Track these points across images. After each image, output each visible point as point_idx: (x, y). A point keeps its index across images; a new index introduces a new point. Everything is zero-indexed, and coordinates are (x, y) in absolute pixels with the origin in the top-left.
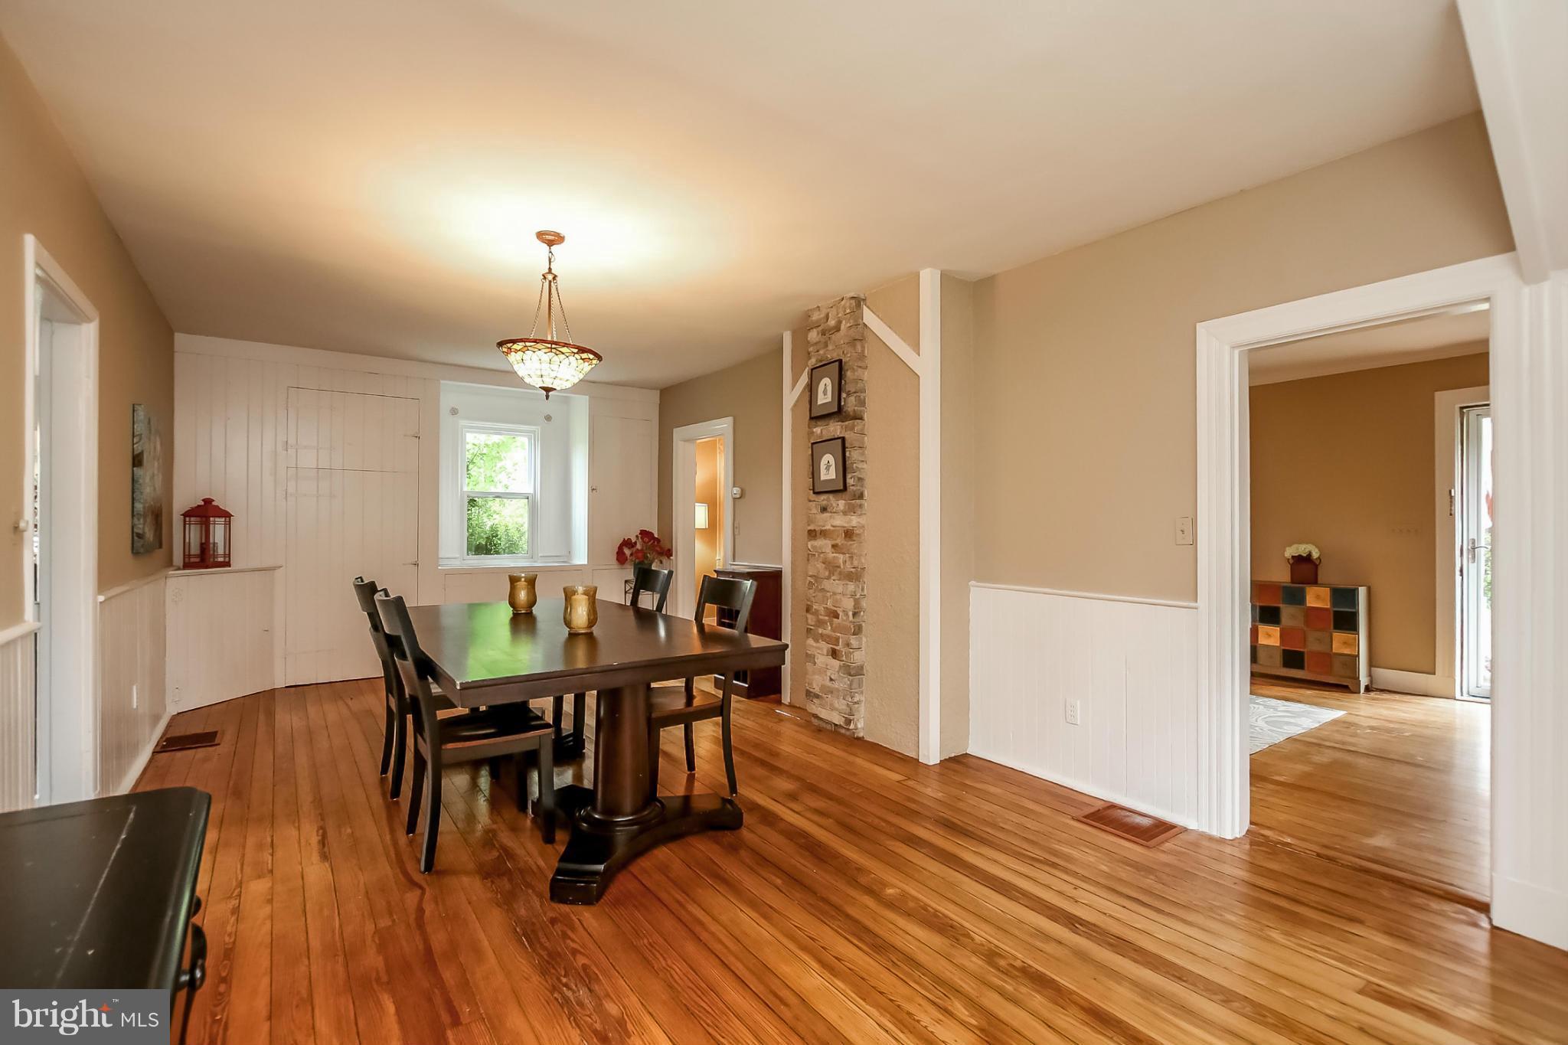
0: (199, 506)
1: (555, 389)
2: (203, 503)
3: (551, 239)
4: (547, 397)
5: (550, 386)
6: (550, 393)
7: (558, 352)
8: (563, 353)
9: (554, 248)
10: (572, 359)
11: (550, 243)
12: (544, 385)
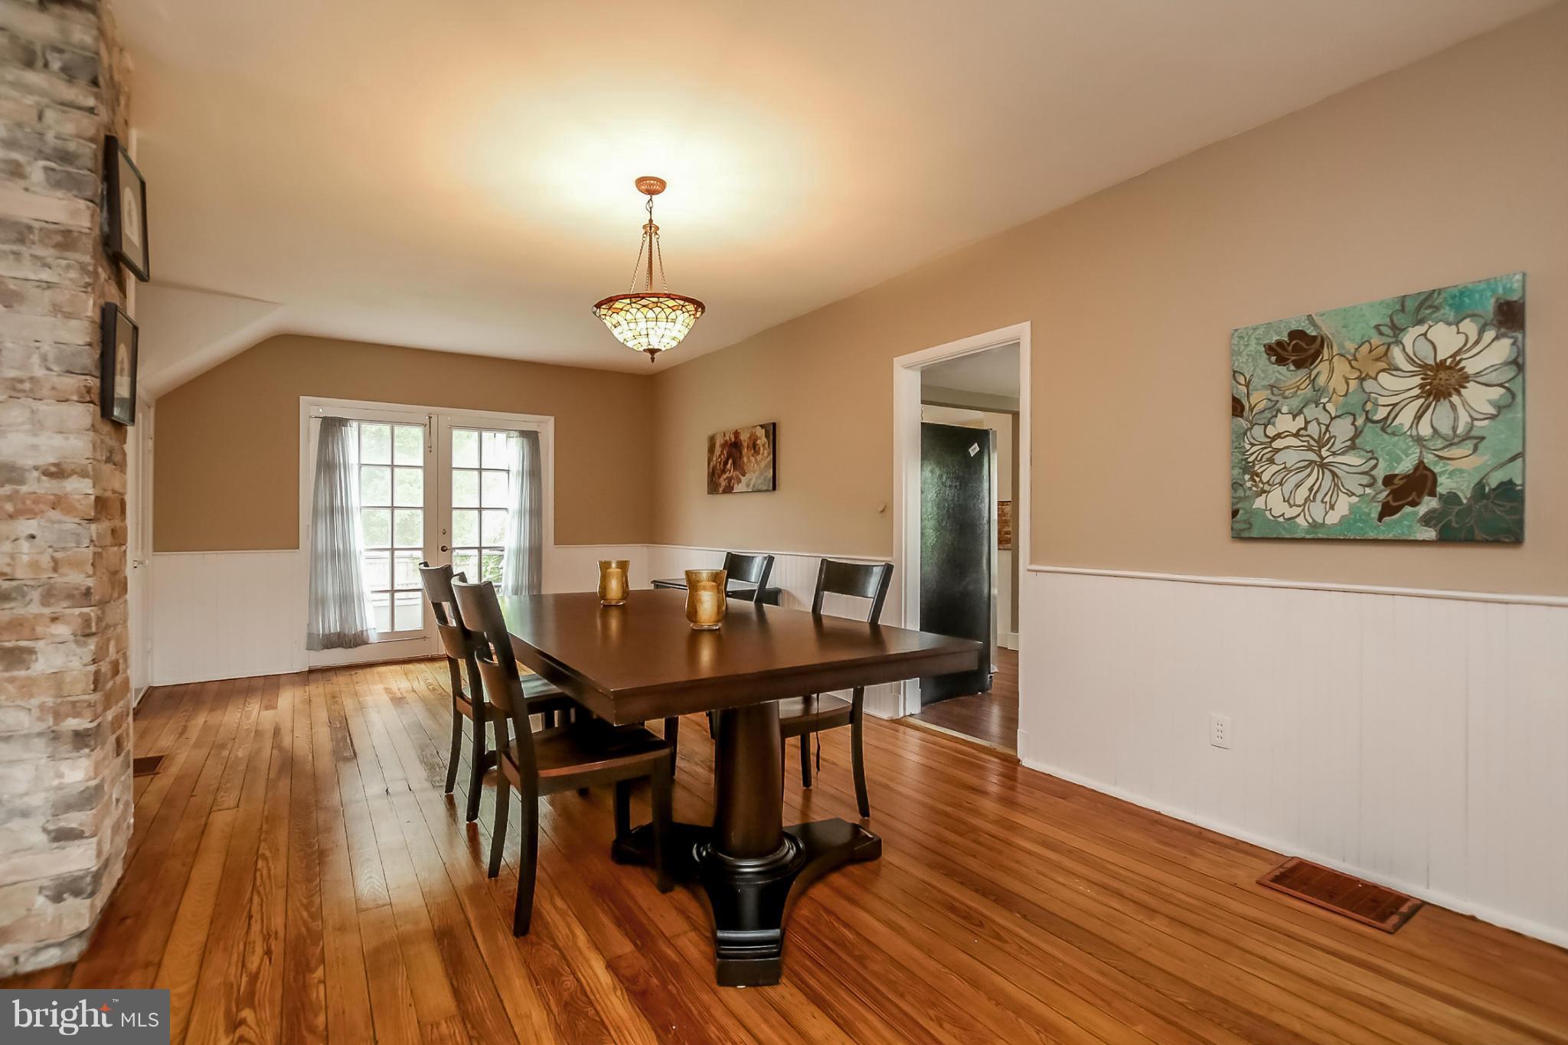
3: (651, 186)
5: (656, 347)
9: (654, 197)
11: (651, 192)
12: (650, 347)
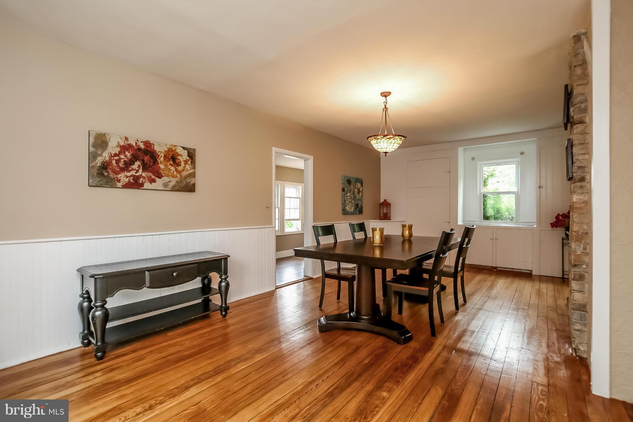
0: (383, 202)
1: (388, 152)
2: (384, 201)
3: (385, 94)
4: (386, 156)
6: (387, 154)
7: (378, 139)
8: (379, 139)
9: (387, 98)
10: (383, 140)
11: (386, 96)
